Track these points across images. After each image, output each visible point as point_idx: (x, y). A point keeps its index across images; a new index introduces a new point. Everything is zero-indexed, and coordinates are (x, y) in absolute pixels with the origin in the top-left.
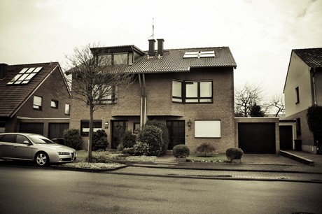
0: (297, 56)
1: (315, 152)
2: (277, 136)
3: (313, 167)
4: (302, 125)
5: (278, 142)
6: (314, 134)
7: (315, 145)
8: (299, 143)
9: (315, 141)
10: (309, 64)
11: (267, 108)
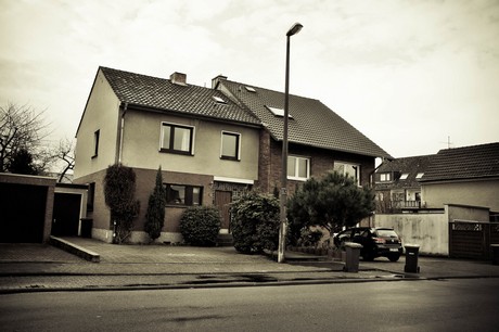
0: (105, 79)
1: (110, 240)
2: (49, 211)
3: (95, 265)
4: (96, 195)
5: (48, 221)
6: (112, 211)
7: (111, 229)
8: (88, 225)
9: (112, 223)
10: (119, 96)
11: (46, 160)
